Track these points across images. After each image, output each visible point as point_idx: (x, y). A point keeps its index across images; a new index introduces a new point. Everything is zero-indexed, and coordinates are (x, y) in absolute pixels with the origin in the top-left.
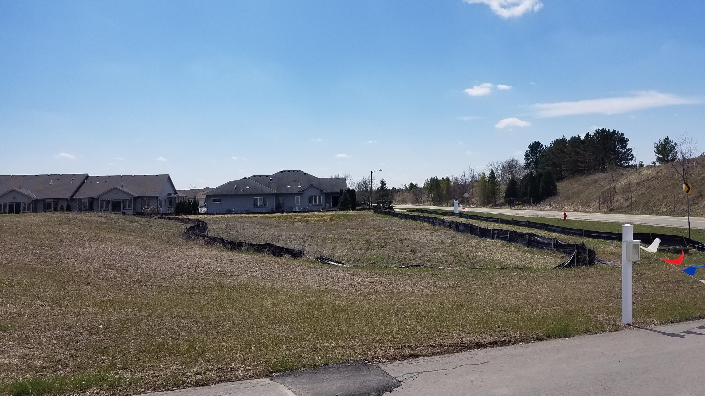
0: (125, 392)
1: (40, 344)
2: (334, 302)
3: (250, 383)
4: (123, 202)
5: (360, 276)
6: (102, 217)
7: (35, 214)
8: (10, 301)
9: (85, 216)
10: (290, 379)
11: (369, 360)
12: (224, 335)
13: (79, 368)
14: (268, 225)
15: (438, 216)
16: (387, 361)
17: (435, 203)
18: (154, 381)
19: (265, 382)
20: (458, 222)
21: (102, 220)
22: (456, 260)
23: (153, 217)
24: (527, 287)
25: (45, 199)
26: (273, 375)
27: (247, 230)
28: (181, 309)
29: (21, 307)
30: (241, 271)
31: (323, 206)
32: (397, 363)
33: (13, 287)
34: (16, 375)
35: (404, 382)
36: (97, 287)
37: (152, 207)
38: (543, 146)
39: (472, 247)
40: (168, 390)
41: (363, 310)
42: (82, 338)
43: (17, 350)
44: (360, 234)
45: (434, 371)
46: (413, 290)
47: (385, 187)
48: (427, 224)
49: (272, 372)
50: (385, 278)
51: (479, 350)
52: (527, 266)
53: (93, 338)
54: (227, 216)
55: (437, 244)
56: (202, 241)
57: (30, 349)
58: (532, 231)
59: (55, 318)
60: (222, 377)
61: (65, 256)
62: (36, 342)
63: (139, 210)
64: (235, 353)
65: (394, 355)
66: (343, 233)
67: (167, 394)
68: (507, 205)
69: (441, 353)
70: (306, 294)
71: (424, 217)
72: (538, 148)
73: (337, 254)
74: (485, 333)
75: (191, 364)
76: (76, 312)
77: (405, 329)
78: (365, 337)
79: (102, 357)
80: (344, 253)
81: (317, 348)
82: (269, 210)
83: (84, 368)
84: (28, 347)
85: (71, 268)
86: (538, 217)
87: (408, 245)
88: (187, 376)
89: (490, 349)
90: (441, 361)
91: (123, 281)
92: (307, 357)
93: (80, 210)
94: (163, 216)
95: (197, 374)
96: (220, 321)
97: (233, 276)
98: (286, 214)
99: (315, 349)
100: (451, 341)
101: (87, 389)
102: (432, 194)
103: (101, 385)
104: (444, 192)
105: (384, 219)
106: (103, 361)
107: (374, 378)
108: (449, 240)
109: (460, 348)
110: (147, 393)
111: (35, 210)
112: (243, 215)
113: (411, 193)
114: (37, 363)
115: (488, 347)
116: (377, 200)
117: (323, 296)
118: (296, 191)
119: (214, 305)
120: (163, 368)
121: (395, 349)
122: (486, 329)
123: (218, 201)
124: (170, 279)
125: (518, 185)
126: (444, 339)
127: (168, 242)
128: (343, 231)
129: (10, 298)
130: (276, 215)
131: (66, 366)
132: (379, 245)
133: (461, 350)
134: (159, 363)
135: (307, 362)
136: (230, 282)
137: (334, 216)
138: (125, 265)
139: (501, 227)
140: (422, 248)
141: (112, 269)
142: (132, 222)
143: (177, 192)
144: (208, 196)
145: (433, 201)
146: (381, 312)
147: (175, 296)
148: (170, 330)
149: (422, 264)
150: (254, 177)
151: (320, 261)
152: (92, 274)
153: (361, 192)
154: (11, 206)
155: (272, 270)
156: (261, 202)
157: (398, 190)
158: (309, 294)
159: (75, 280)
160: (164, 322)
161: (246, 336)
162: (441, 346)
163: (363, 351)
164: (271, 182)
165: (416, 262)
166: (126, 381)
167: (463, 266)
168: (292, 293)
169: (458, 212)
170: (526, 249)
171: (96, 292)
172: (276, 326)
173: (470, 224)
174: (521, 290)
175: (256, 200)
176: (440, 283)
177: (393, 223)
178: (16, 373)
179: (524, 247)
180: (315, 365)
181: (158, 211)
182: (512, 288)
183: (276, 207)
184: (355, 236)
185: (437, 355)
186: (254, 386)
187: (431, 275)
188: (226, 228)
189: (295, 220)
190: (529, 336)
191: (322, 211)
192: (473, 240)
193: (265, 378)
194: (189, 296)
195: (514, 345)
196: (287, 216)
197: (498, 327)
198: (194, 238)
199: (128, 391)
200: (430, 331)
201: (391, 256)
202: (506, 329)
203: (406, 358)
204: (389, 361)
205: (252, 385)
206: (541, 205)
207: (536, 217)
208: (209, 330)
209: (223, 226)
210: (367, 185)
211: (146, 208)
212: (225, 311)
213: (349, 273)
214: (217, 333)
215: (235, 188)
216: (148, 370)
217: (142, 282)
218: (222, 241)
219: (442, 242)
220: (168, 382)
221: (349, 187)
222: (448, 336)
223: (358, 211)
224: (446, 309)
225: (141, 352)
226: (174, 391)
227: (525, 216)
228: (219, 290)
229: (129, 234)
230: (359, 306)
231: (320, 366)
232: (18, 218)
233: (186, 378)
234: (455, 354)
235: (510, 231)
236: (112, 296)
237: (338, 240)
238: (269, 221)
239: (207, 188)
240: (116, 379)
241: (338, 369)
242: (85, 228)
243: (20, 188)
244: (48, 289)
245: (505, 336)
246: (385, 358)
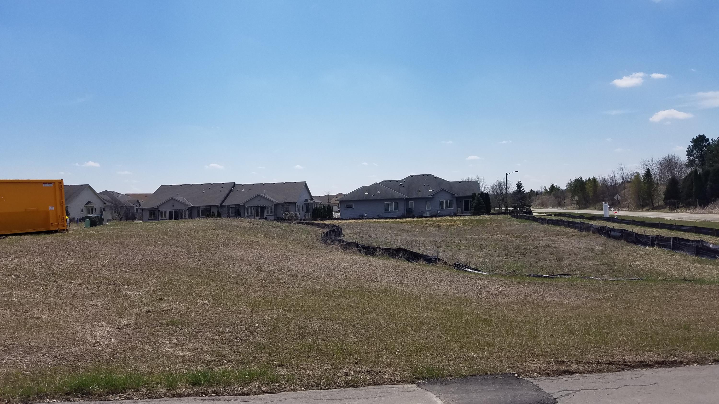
0: (283, 388)
1: (207, 339)
2: (476, 311)
3: (398, 388)
4: (265, 208)
5: (501, 285)
6: (248, 222)
7: (191, 220)
8: (178, 299)
9: (234, 222)
10: (437, 387)
11: (519, 373)
12: (369, 339)
13: (241, 363)
14: (400, 230)
15: (584, 221)
16: (539, 376)
17: (581, 206)
18: (309, 379)
19: (412, 388)
20: (608, 227)
21: (249, 225)
22: (609, 270)
23: (293, 222)
24: (699, 301)
25: (199, 207)
26: (420, 382)
27: (380, 235)
28: (326, 311)
29: (188, 305)
30: (379, 276)
31: (455, 211)
32: (550, 379)
33: (180, 287)
34: (189, 366)
35: (560, 399)
36: (251, 287)
37: (291, 213)
38: (709, 140)
39: (628, 255)
40: (321, 389)
41: (508, 321)
42: (242, 335)
43: (188, 344)
44: (497, 240)
45: (593, 390)
46: (562, 301)
47: (523, 189)
48: (572, 229)
49: (418, 379)
50: (529, 288)
51: (644, 369)
52: (697, 277)
53: (250, 336)
54: (360, 221)
55: (585, 251)
56: (339, 245)
57: (198, 343)
58: (700, 237)
59: (217, 315)
60: (370, 380)
61: (221, 259)
62: (203, 337)
63: (280, 215)
64: (380, 356)
65: (546, 370)
66: (478, 239)
67: (320, 392)
68: (667, 208)
69: (600, 371)
70: (445, 302)
71: (569, 222)
72: (703, 143)
73: (474, 261)
74: (650, 352)
75: (341, 365)
76: (234, 310)
77: (557, 343)
78: (513, 349)
79: (260, 353)
80: (481, 260)
81: (462, 357)
82: (400, 214)
83: (246, 363)
84: (197, 342)
85: (227, 270)
86: (706, 222)
87: (552, 252)
88: (337, 376)
89: (658, 369)
90: (601, 380)
91: (272, 283)
92: (453, 366)
93: (229, 216)
94: (302, 221)
95: (347, 375)
96: (363, 324)
97: (371, 280)
98: (417, 219)
99: (460, 359)
100: (611, 358)
101: (250, 383)
102: (577, 197)
103: (262, 380)
104: (591, 195)
105: (522, 224)
106: (262, 358)
107: (526, 393)
108: (600, 248)
109: (622, 366)
110: (302, 390)
111: (191, 217)
112: (375, 220)
113: (552, 196)
114: (206, 356)
115: (655, 367)
116: (513, 204)
117: (463, 304)
118: (427, 196)
119: (356, 309)
120: (315, 367)
121: (547, 363)
122: (651, 347)
123: (350, 206)
124: (313, 282)
125: (679, 186)
126: (603, 356)
127: (308, 246)
128: (478, 236)
129: (178, 296)
130: (407, 219)
131: (231, 361)
132: (519, 252)
133: (623, 369)
134: (311, 362)
135: (453, 371)
136: (369, 286)
137: (467, 220)
138: (273, 267)
139: (661, 233)
140: (569, 256)
141: (262, 271)
142: (275, 228)
143: (313, 198)
144: (341, 202)
145: (578, 204)
146: (528, 323)
147: (319, 299)
148: (318, 331)
149: (570, 273)
150: (385, 182)
151: (456, 268)
152: (245, 276)
153: (496, 195)
154: (171, 212)
155: (408, 276)
156: (391, 207)
157: (537, 192)
158: (448, 302)
159: (231, 281)
160: (312, 323)
161: (389, 340)
162: (599, 363)
163: (511, 364)
164: (401, 187)
165: (563, 271)
166: (283, 378)
167: (619, 277)
168: (431, 300)
169: (608, 216)
170: (693, 258)
171: (250, 292)
172: (417, 332)
173: (625, 230)
174: (691, 305)
175: (387, 205)
176: (593, 294)
177: (533, 229)
178: (189, 364)
179: (692, 256)
180: (462, 375)
181: (296, 216)
182: (679, 302)
183: (407, 211)
184: (492, 242)
185: (595, 373)
186: (402, 391)
187: (582, 285)
188: (360, 233)
189: (426, 225)
190: (704, 357)
191: (454, 216)
192: (629, 248)
193: (412, 384)
194: (333, 298)
195: (686, 366)
196: (418, 221)
197: (666, 345)
198: (331, 242)
199: (285, 387)
200: (586, 346)
201: (534, 264)
202: (676, 347)
203: (560, 374)
204: (541, 376)
205: (400, 390)
206: (709, 208)
207: (704, 221)
208: (354, 333)
209: (357, 231)
210: (502, 188)
211: (286, 214)
212: (367, 315)
213: (488, 281)
214: (362, 336)
215: (366, 193)
216: (302, 368)
217: (289, 284)
218: (357, 245)
219: (592, 250)
220: (321, 381)
221: (482, 191)
222: (607, 353)
223: (494, 216)
224: (603, 323)
225: (294, 351)
226: (327, 390)
227: (691, 221)
228: (360, 295)
229: (274, 239)
230: (502, 316)
231: (466, 377)
232: (179, 223)
233: (337, 378)
234: (617, 373)
235: (673, 238)
236: (264, 297)
237: (473, 247)
238: (400, 226)
239: (340, 194)
240: (274, 375)
241: (486, 380)
242: (235, 233)
243: (178, 196)
244: (209, 289)
245: (675, 356)
246: (536, 372)
